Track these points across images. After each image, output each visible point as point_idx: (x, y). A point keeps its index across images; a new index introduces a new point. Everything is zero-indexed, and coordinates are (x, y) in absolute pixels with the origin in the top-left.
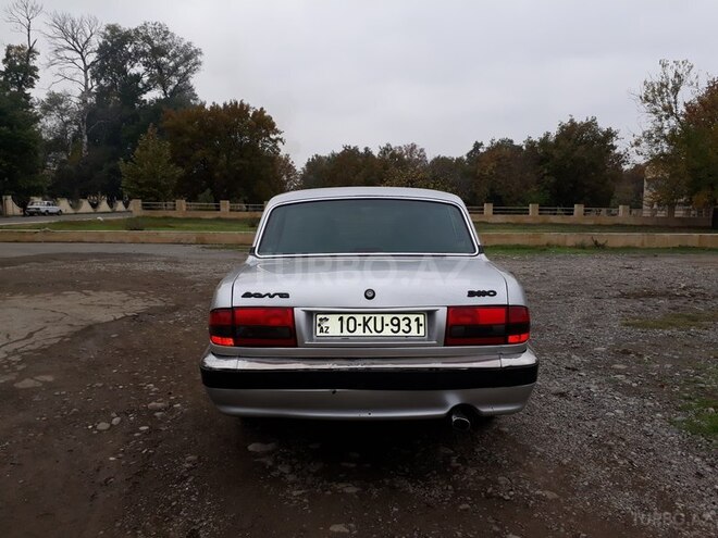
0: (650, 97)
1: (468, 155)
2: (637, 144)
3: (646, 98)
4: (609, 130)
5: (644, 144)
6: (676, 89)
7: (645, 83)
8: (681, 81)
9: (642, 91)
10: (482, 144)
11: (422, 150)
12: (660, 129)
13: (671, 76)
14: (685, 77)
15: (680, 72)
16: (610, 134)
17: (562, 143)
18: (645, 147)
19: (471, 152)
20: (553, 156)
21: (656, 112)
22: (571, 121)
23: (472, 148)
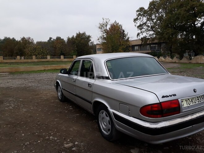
0: (101, 27)
1: (48, 41)
2: (99, 39)
3: (100, 27)
4: (89, 35)
5: (100, 39)
6: (106, 26)
7: (99, 23)
8: (107, 24)
9: (99, 25)
10: (52, 38)
11: (32, 39)
12: (104, 36)
13: (105, 22)
14: (108, 23)
15: (107, 21)
16: (89, 37)
17: (78, 38)
18: (100, 40)
19: (49, 40)
20: (76, 42)
21: (102, 31)
22: (79, 32)
23: (49, 39)
